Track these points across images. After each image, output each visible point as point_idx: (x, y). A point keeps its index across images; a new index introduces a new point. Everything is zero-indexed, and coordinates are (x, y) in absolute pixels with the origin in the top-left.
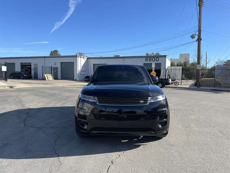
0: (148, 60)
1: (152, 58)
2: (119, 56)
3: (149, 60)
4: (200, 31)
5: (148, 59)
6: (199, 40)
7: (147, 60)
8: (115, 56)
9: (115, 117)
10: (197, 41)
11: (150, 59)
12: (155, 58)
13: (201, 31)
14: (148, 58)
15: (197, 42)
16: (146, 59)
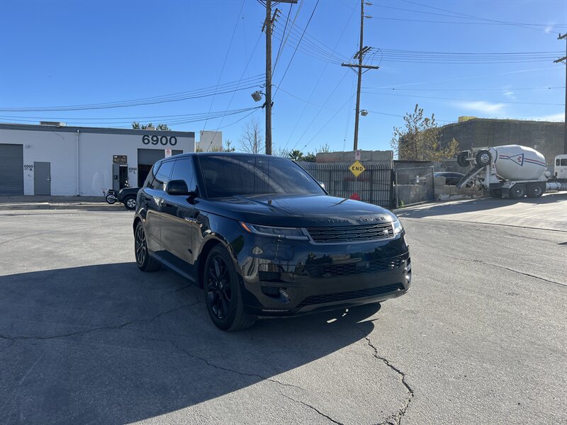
0: (148, 140)
1: (159, 137)
2: (58, 123)
3: (151, 141)
4: (268, 86)
5: (150, 139)
6: (268, 105)
7: (146, 141)
8: (42, 123)
9: (351, 268)
10: (263, 107)
11: (155, 139)
12: (169, 138)
13: (270, 86)
14: (151, 137)
15: (265, 108)
16: (143, 140)
